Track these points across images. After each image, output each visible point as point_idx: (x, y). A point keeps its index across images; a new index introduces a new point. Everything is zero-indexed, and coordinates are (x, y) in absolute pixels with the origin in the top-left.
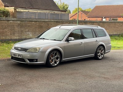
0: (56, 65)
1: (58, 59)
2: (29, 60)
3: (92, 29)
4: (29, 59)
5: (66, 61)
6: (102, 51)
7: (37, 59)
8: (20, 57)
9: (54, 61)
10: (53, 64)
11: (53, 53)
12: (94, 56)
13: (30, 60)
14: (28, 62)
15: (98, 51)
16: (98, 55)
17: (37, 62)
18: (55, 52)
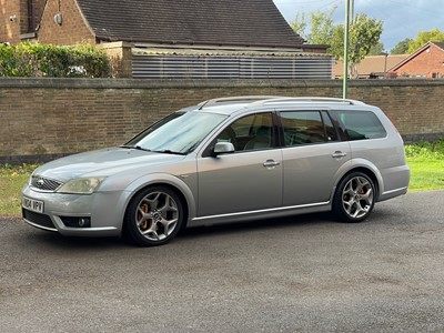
0: (163, 237)
1: (172, 219)
2: (66, 220)
4: (63, 218)
5: (206, 224)
6: (365, 191)
7: (89, 218)
9: (154, 225)
10: (151, 234)
11: (152, 197)
12: (329, 208)
13: (68, 220)
14: (62, 226)
15: (344, 192)
16: (347, 206)
17: (89, 226)
18: (159, 193)
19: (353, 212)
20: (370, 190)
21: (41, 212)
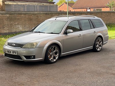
0: (55, 60)
1: (57, 54)
3: (89, 20)
4: (25, 56)
5: (65, 55)
6: (100, 43)
7: (35, 56)
8: (15, 54)
9: (52, 56)
10: (52, 60)
11: (52, 48)
12: (92, 48)
13: (27, 57)
14: (25, 59)
15: (96, 43)
16: (97, 47)
17: (35, 59)
18: (54, 47)
19: (98, 49)
20: (101, 42)
21: (16, 54)
